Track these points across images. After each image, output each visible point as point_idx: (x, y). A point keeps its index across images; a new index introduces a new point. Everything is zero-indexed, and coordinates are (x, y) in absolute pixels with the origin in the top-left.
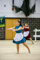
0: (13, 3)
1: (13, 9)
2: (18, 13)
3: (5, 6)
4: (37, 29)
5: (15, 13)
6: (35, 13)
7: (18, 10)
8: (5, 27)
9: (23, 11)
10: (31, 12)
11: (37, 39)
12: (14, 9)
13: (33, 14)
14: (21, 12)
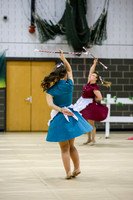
0: (33, 8)
1: (32, 31)
2: (51, 41)
3: (5, 18)
4: (112, 97)
5: (38, 41)
6: (104, 42)
7: (47, 31)
8: (5, 89)
9: (64, 36)
10: (92, 39)
11: (111, 130)
12: (36, 29)
13: (100, 44)
14: (58, 39)
